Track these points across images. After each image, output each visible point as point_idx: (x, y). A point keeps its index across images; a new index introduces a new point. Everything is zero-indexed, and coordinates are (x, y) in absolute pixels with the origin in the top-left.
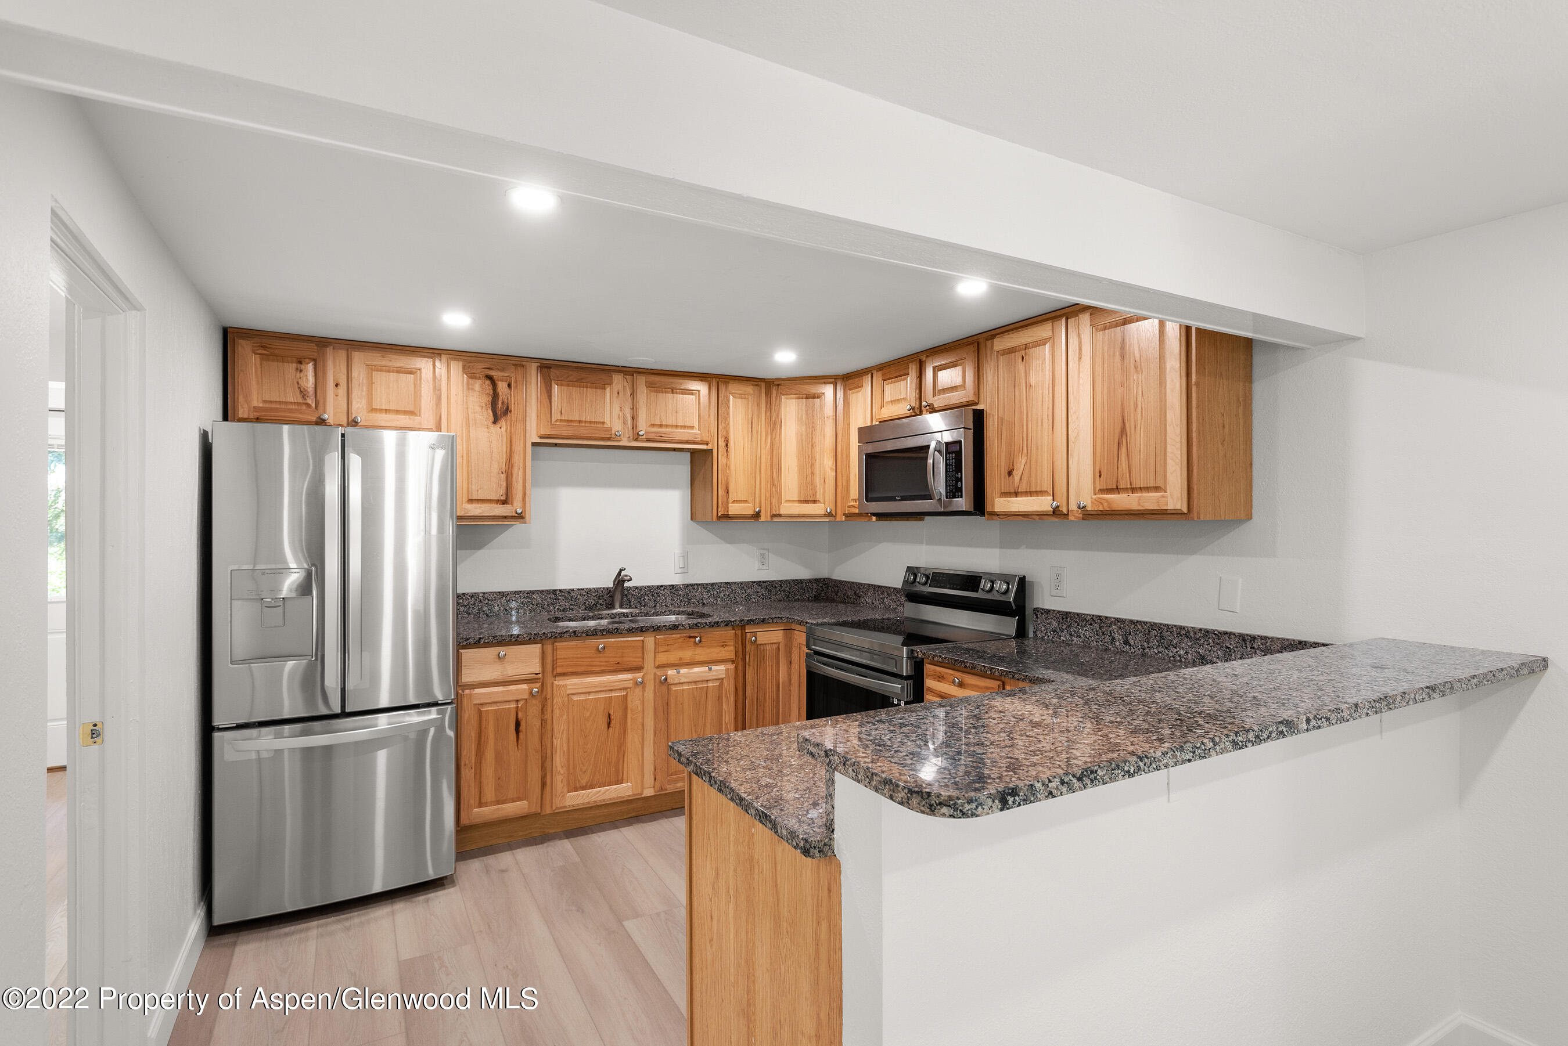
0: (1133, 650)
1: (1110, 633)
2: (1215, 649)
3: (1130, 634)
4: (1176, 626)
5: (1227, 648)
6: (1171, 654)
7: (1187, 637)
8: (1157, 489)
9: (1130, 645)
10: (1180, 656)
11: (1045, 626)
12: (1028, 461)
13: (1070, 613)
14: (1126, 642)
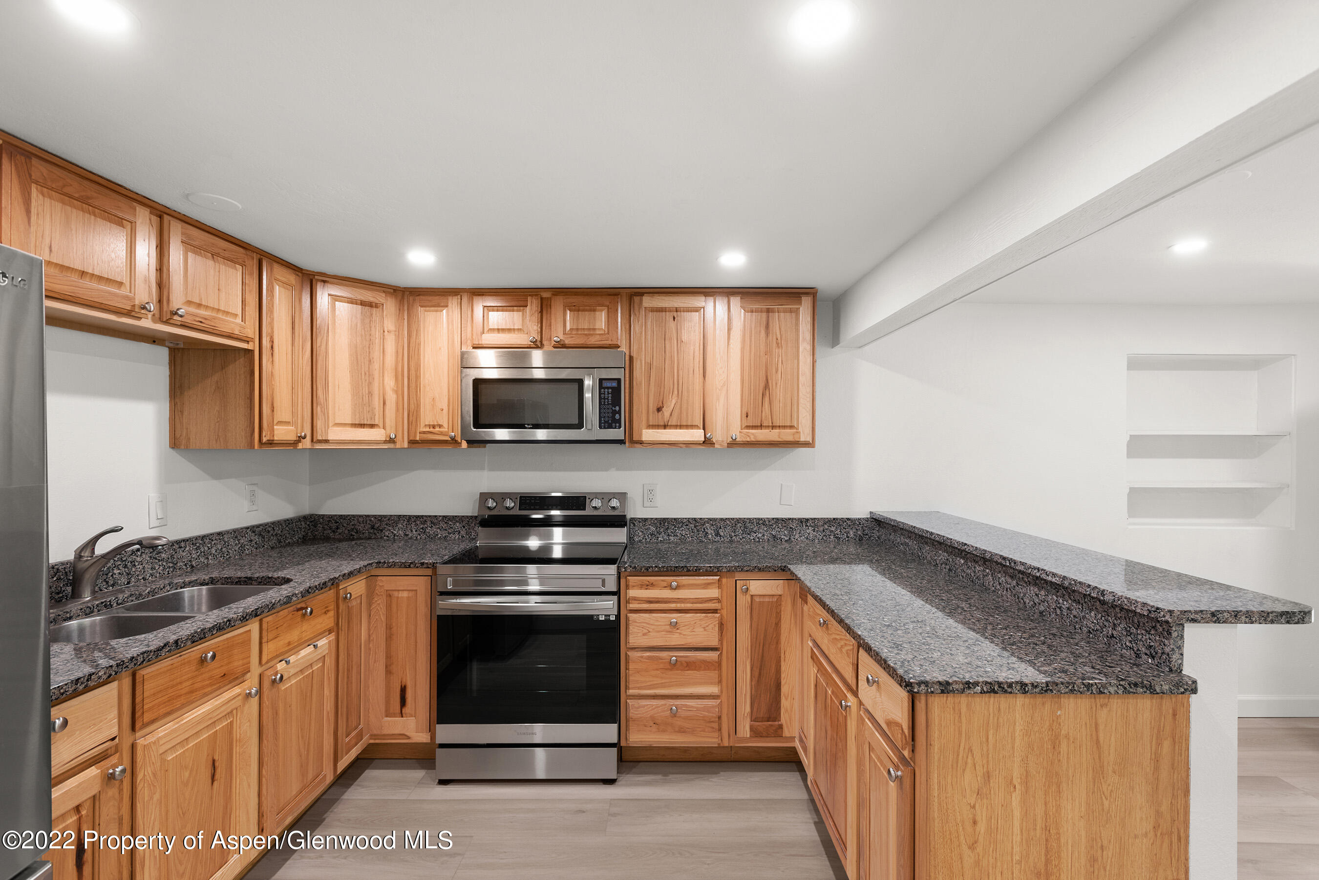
0: (722, 539)
1: (704, 529)
2: (783, 530)
3: (720, 528)
4: (755, 518)
5: (791, 528)
6: (752, 538)
7: (764, 525)
8: (791, 427)
9: (721, 536)
10: (758, 538)
11: (642, 532)
12: (679, 401)
13: (668, 519)
14: (717, 534)
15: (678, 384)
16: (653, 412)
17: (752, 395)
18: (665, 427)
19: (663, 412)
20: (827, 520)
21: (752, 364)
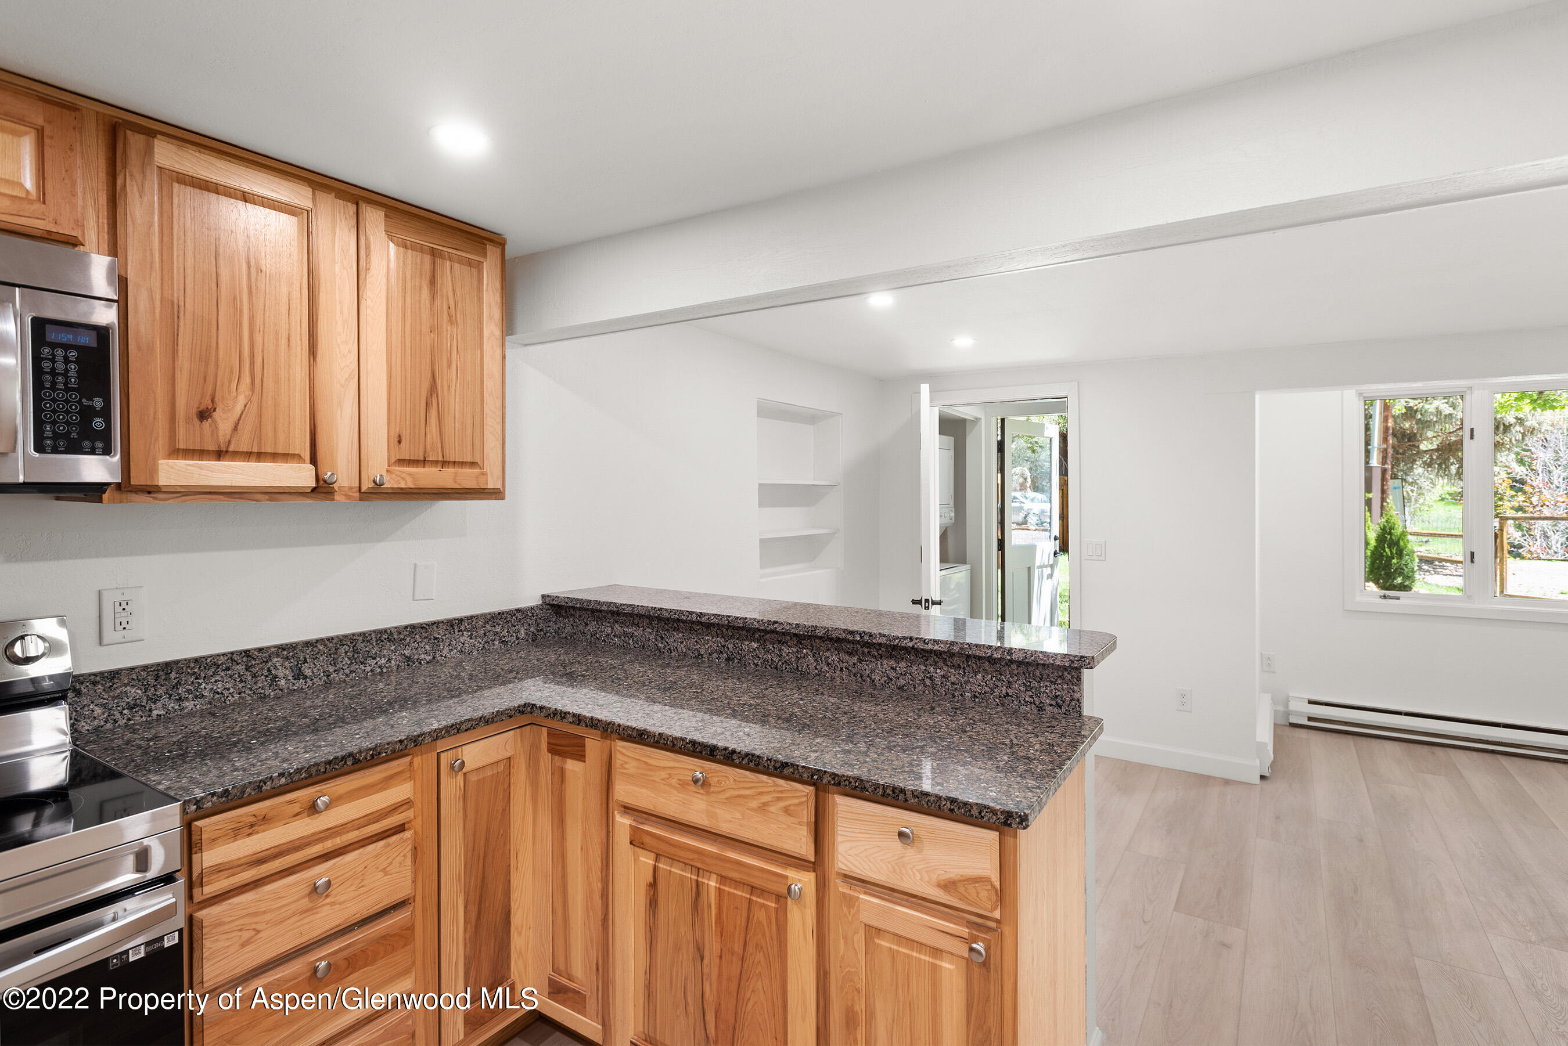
0: (310, 683)
1: (269, 670)
2: (422, 645)
3: (305, 661)
4: (374, 631)
5: (436, 638)
6: (368, 669)
7: (389, 641)
8: (473, 464)
9: (306, 677)
10: (380, 667)
13: (177, 662)
14: (299, 675)
15: (252, 363)
16: (188, 420)
17: (408, 404)
18: (220, 455)
19: (215, 422)
20: (489, 617)
21: (408, 345)
